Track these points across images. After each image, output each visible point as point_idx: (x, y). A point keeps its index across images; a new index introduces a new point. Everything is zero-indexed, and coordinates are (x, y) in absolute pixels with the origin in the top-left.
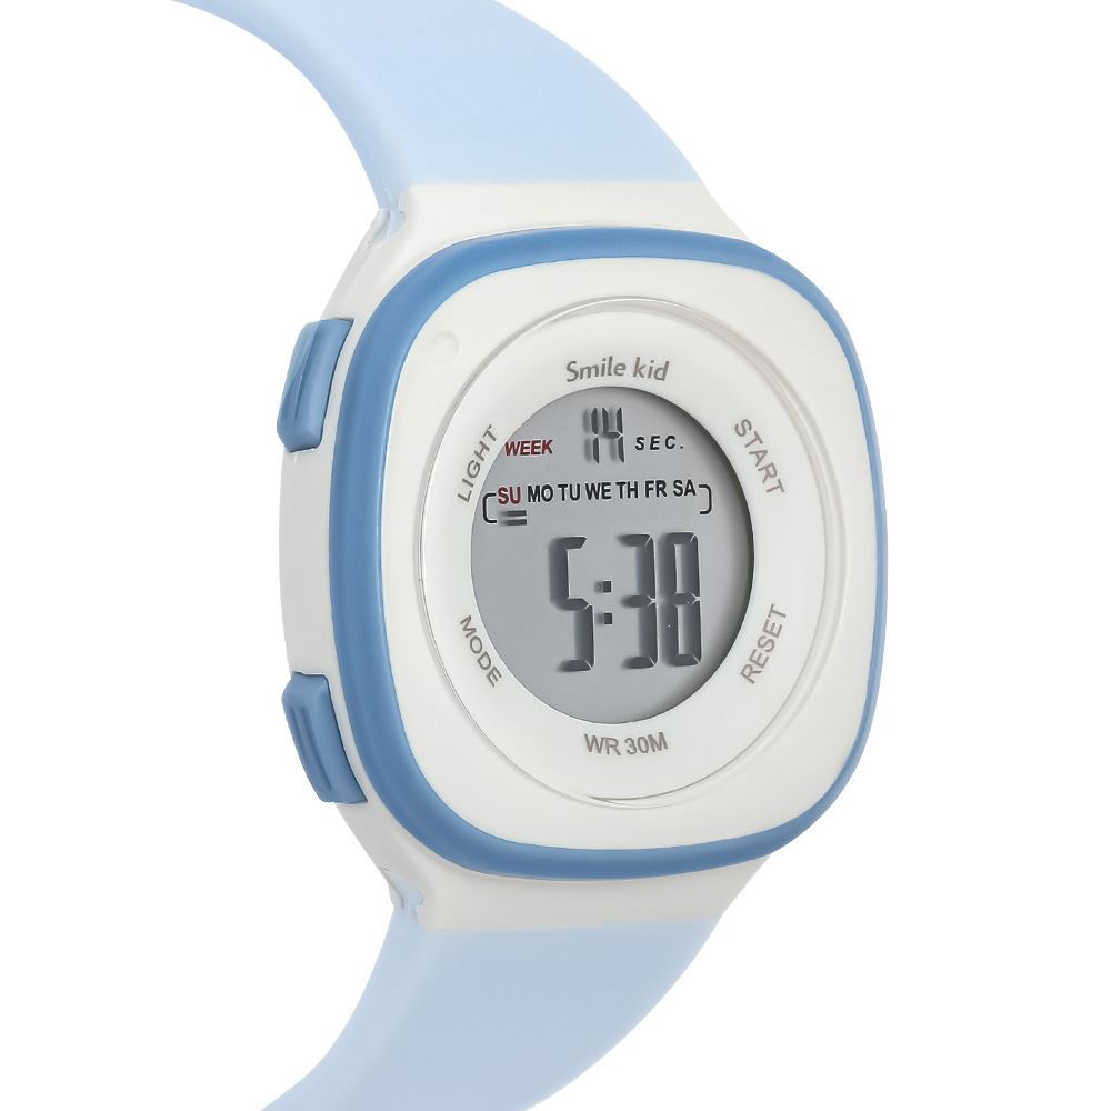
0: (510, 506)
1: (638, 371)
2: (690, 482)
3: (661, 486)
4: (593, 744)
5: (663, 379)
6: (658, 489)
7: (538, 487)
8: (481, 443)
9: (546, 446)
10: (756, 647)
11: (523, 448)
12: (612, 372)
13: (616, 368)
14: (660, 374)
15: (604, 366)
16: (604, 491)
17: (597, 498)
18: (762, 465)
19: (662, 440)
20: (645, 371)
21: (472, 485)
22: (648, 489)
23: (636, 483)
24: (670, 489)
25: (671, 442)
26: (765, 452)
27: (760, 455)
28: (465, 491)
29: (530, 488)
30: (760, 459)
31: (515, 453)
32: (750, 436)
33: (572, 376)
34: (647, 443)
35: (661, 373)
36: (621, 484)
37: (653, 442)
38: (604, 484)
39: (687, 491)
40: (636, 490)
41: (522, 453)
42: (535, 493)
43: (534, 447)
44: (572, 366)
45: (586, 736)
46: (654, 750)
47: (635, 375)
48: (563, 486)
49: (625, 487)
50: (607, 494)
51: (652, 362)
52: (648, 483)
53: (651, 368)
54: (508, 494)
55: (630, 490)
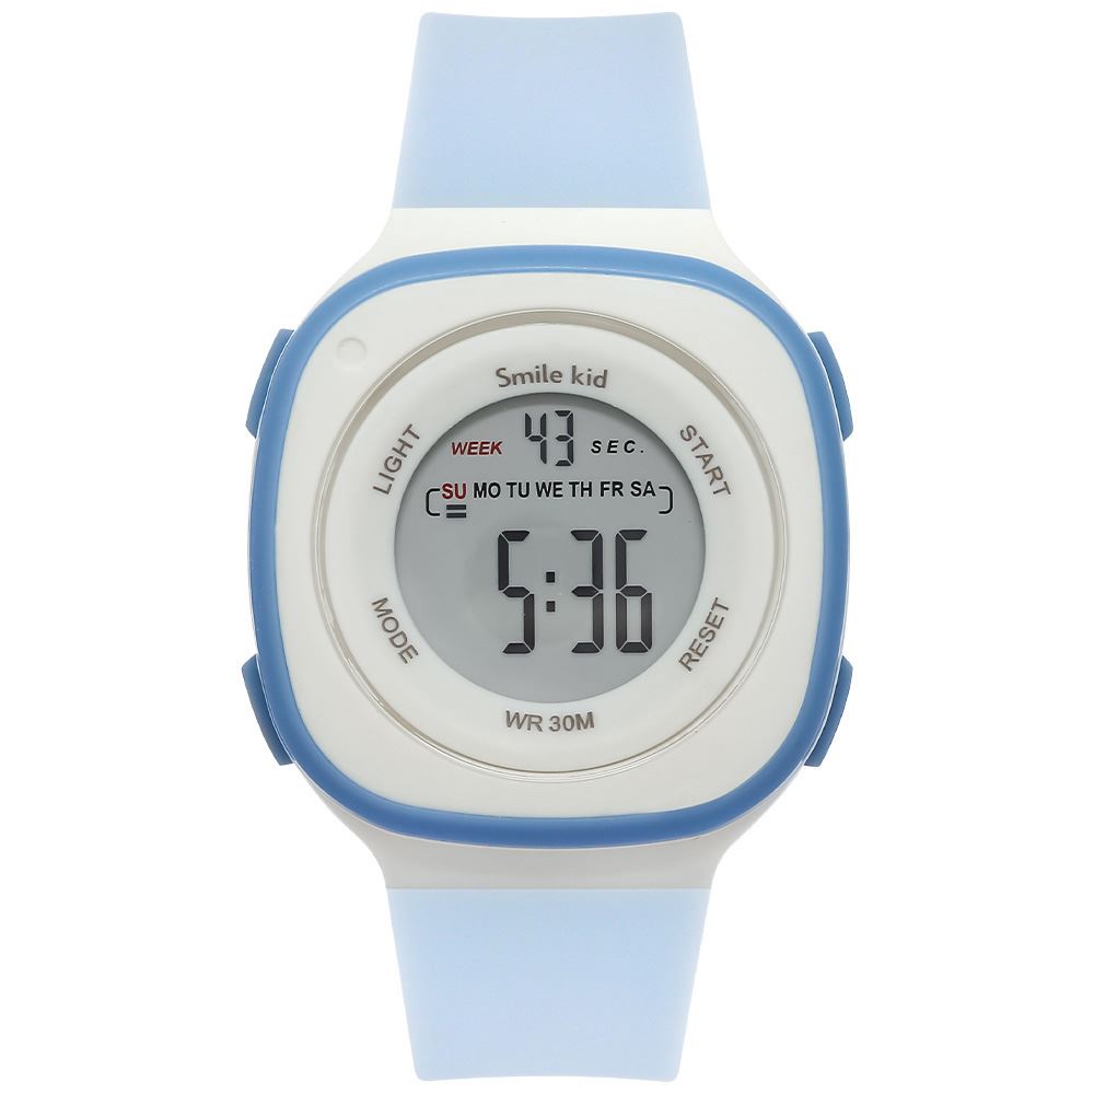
0: (454, 501)
1: (575, 378)
2: (649, 483)
3: (617, 486)
4: (513, 720)
5: (603, 386)
6: (614, 489)
7: (484, 484)
8: (400, 440)
9: (495, 447)
10: (697, 637)
11: (470, 448)
12: (549, 379)
13: (552, 376)
14: (600, 382)
15: (538, 373)
16: (555, 490)
17: (548, 495)
18: (709, 467)
19: (621, 446)
20: (584, 379)
21: (393, 479)
22: (603, 489)
23: (590, 483)
24: (627, 489)
25: (630, 447)
26: (711, 456)
27: (707, 459)
28: (384, 484)
29: (476, 484)
30: (707, 463)
31: (462, 453)
32: (695, 441)
33: (504, 382)
34: (604, 447)
35: (601, 380)
36: (574, 484)
37: (610, 446)
38: (555, 484)
39: (646, 492)
40: (590, 489)
41: (469, 453)
42: (481, 490)
43: (482, 448)
44: (502, 372)
45: (508, 712)
46: (579, 728)
47: (573, 383)
48: (512, 484)
49: (578, 487)
50: (558, 493)
51: (590, 370)
52: (603, 483)
53: (589, 376)
54: (453, 489)
55: (583, 489)
